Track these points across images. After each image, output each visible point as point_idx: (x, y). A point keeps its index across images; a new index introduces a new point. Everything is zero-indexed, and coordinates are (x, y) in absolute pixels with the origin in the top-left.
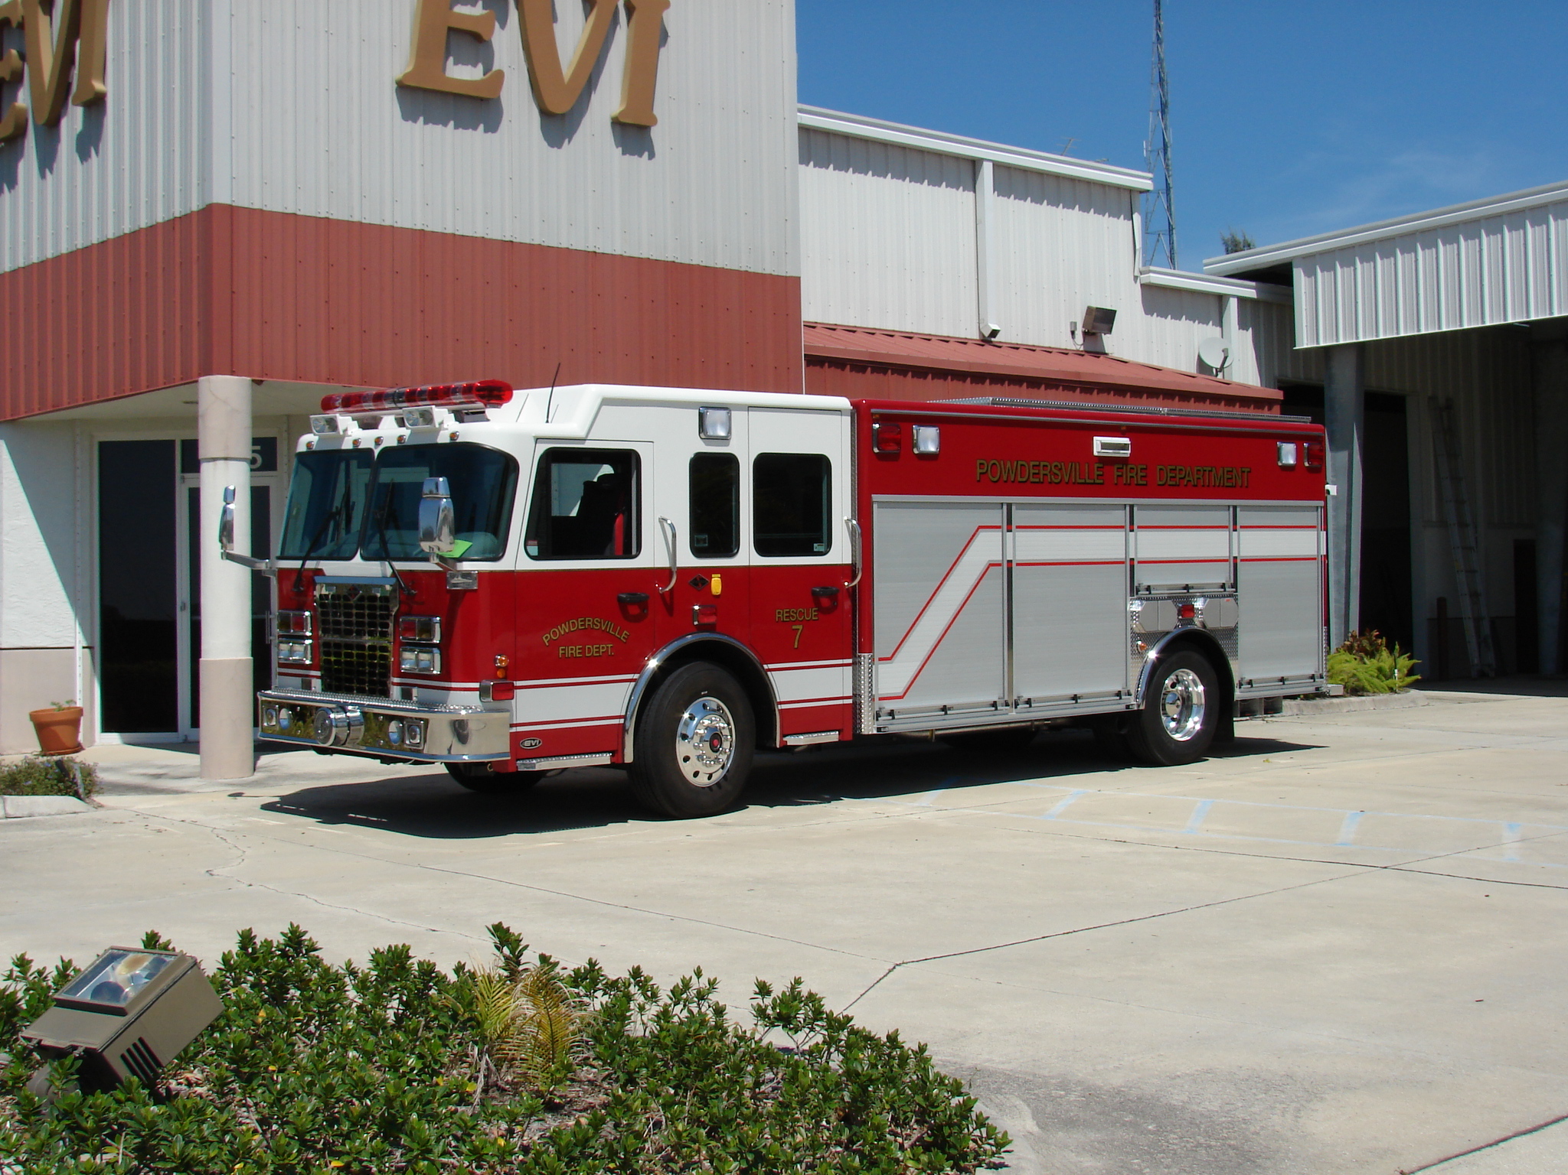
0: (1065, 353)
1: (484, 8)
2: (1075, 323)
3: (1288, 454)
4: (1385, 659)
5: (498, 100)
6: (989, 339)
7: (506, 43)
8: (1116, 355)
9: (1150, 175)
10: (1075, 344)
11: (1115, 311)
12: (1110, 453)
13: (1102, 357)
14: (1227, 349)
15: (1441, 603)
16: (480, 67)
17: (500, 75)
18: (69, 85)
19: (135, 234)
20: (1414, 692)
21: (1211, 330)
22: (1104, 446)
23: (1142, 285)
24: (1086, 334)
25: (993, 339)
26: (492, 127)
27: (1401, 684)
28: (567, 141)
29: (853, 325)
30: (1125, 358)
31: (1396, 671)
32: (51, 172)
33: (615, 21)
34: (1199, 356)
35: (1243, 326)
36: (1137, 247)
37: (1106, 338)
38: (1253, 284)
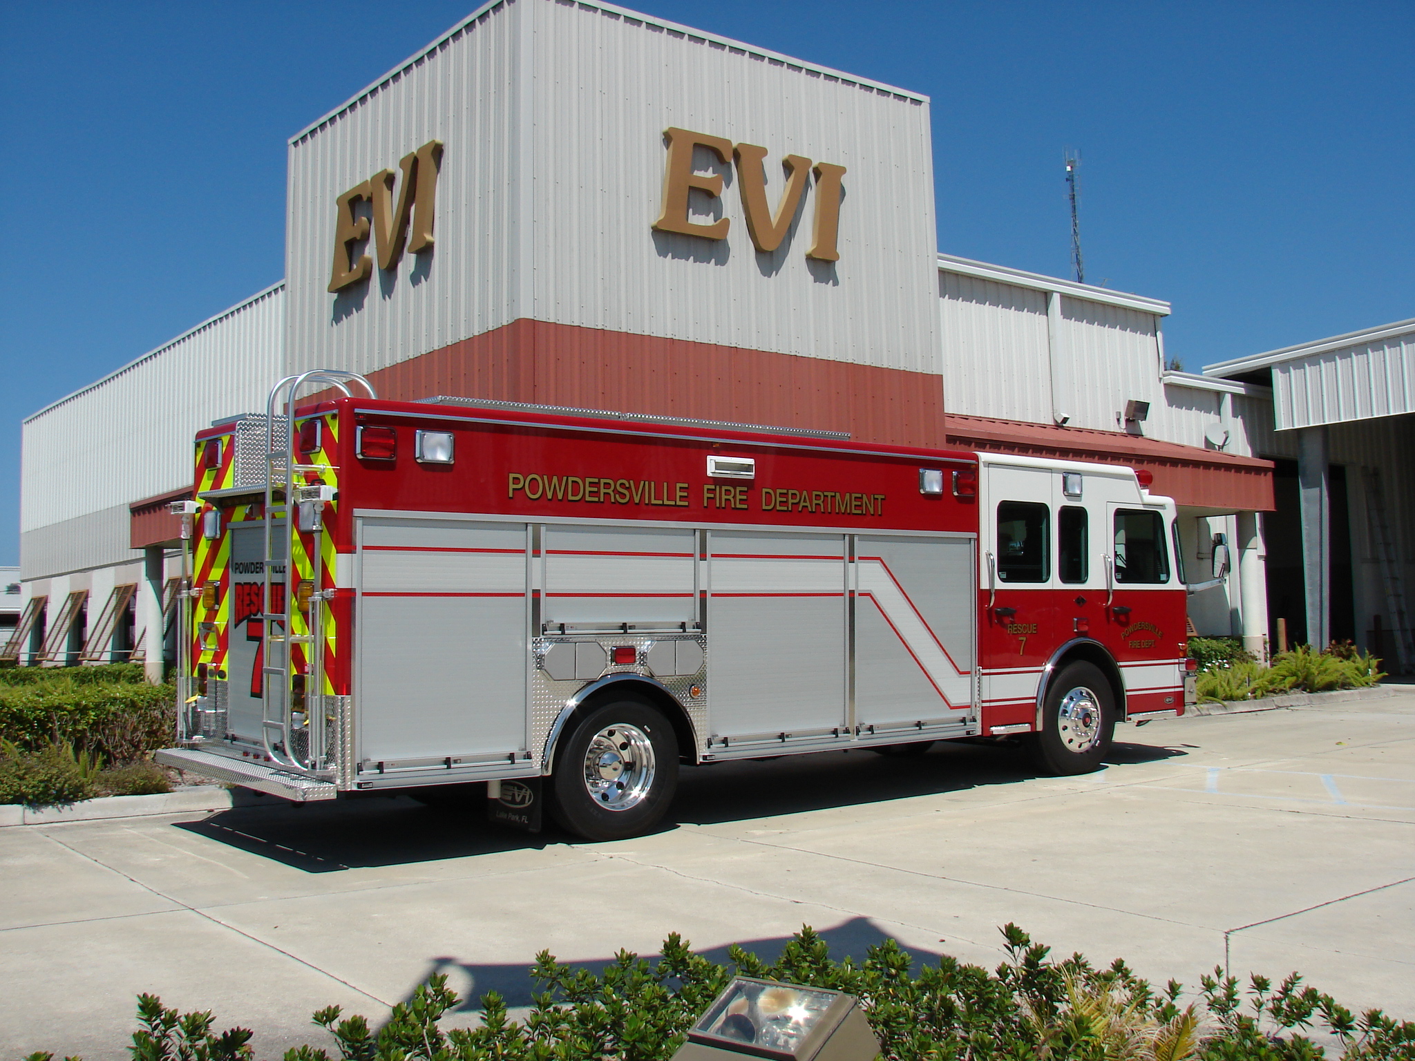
0: (1114, 434)
1: (714, 173)
2: (1120, 413)
4: (1360, 663)
5: (726, 240)
6: (1061, 425)
7: (730, 197)
8: (1148, 437)
9: (1168, 304)
10: (1120, 428)
11: (1149, 404)
13: (1140, 438)
14: (1228, 431)
15: (1377, 619)
16: (712, 214)
17: (727, 221)
18: (405, 239)
19: (456, 346)
20: (1383, 686)
21: (1212, 417)
23: (1165, 384)
24: (1127, 421)
25: (1064, 425)
26: (722, 260)
27: (1374, 680)
28: (774, 272)
29: (965, 414)
30: (1155, 439)
31: (1370, 670)
32: (390, 297)
33: (807, 184)
34: (1206, 438)
35: (1235, 415)
36: (1161, 356)
37: (1142, 423)
38: (1242, 383)
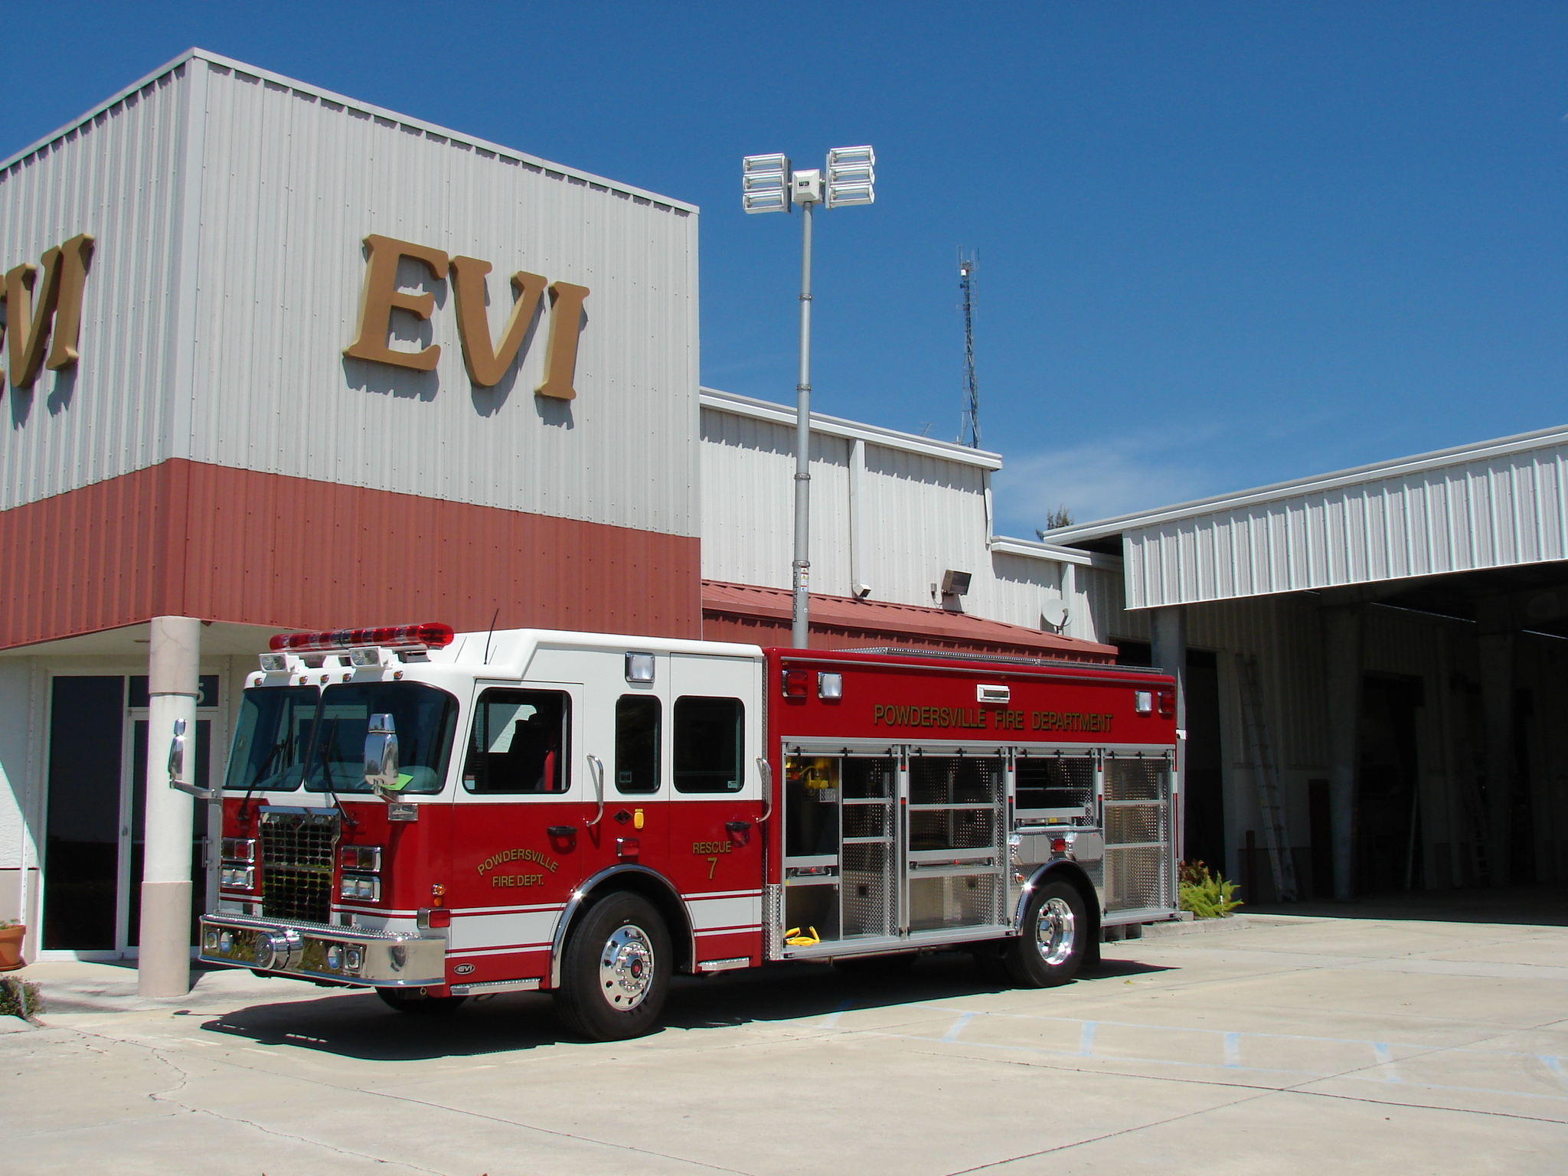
0: (926, 611)
1: (424, 290)
2: (936, 585)
3: (1145, 702)
4: (1210, 886)
5: (434, 372)
6: (861, 598)
7: (443, 321)
8: (971, 614)
9: (1000, 456)
10: (935, 603)
11: (971, 575)
12: (992, 700)
13: (959, 615)
14: (1067, 609)
15: (1250, 835)
16: (419, 341)
17: (437, 350)
19: (97, 486)
20: (1236, 916)
21: (1052, 593)
22: (987, 693)
23: (992, 552)
24: (944, 595)
25: (864, 598)
26: (429, 395)
27: (1226, 909)
28: (494, 411)
29: (741, 583)
30: (979, 616)
31: (1221, 897)
32: (23, 426)
33: (540, 306)
34: (1042, 616)
35: (1079, 590)
36: (989, 519)
37: (962, 598)
38: (1088, 553)
